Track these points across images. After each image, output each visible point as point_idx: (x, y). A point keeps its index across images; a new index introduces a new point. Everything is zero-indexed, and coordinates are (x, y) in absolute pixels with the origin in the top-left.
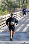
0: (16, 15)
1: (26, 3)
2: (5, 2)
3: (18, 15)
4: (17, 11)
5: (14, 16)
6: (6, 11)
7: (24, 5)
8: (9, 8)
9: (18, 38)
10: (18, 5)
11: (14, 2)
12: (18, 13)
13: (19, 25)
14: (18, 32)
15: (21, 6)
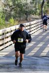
0: (29, 27)
1: (47, 7)
2: (11, 4)
3: (32, 26)
4: (31, 19)
5: (27, 28)
6: (12, 20)
7: (43, 9)
8: (17, 15)
9: (34, 66)
10: (34, 9)
11: (27, 4)
12: (32, 23)
13: (35, 44)
14: (33, 56)
15: (38, 11)
